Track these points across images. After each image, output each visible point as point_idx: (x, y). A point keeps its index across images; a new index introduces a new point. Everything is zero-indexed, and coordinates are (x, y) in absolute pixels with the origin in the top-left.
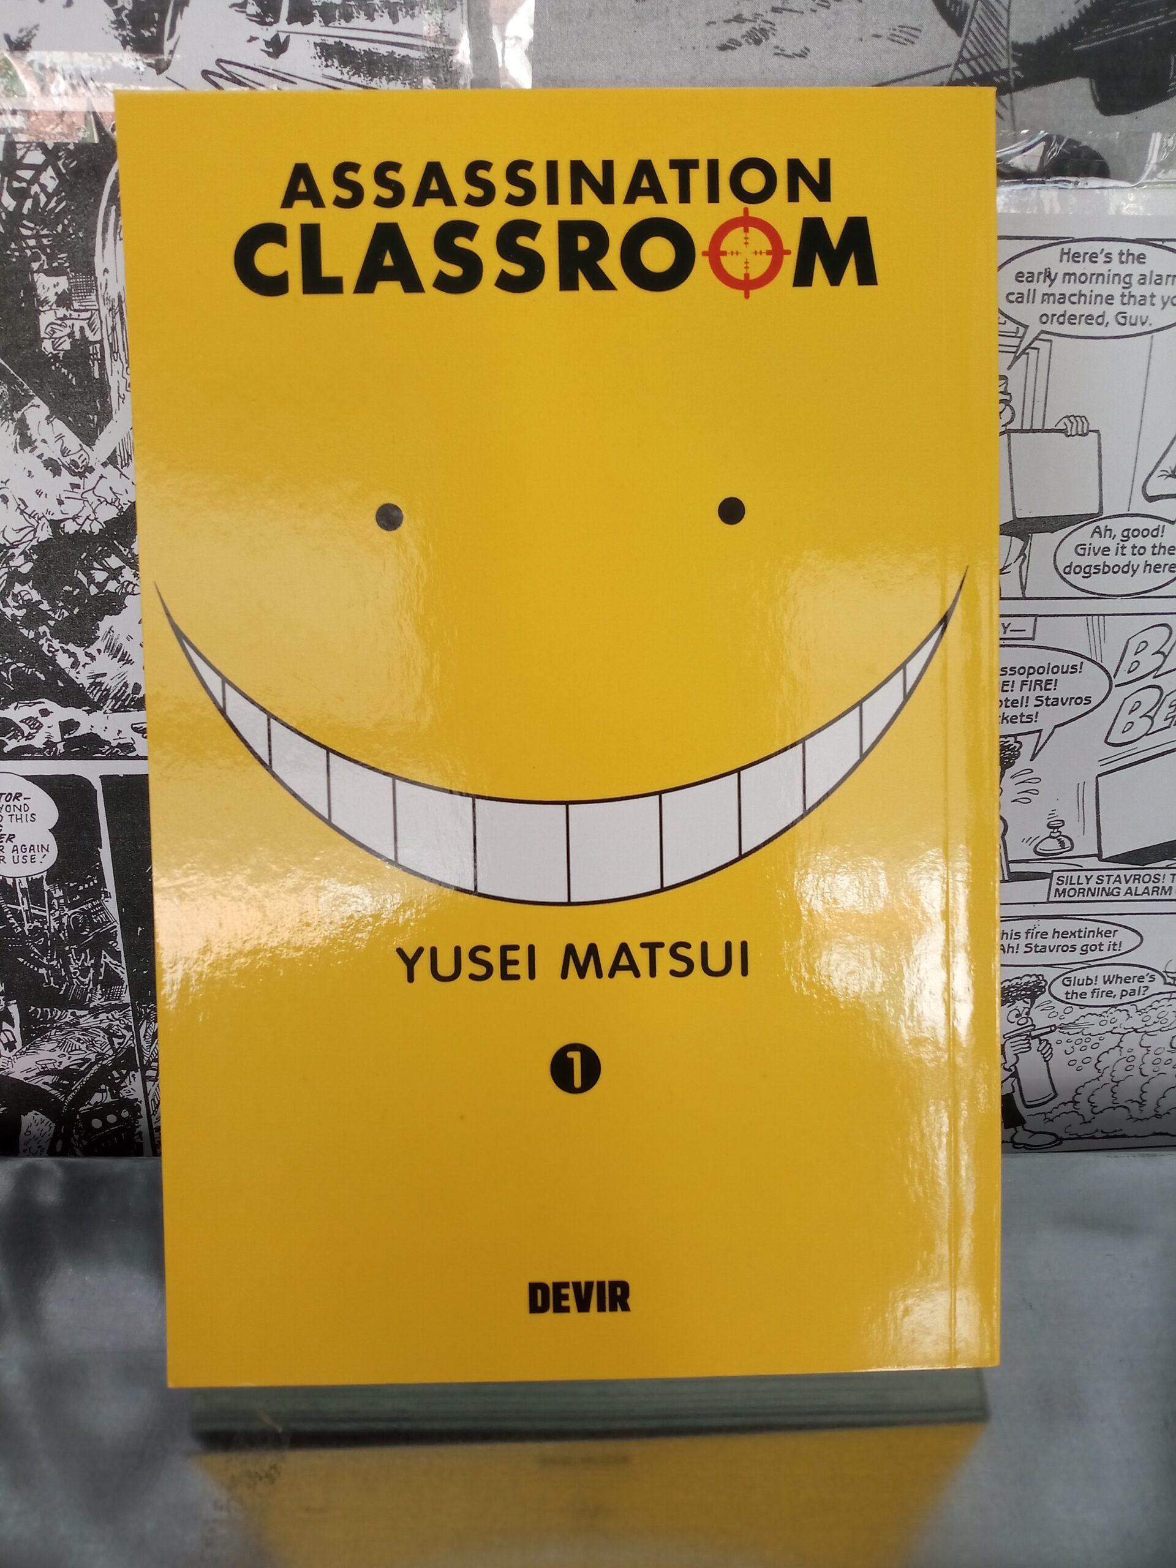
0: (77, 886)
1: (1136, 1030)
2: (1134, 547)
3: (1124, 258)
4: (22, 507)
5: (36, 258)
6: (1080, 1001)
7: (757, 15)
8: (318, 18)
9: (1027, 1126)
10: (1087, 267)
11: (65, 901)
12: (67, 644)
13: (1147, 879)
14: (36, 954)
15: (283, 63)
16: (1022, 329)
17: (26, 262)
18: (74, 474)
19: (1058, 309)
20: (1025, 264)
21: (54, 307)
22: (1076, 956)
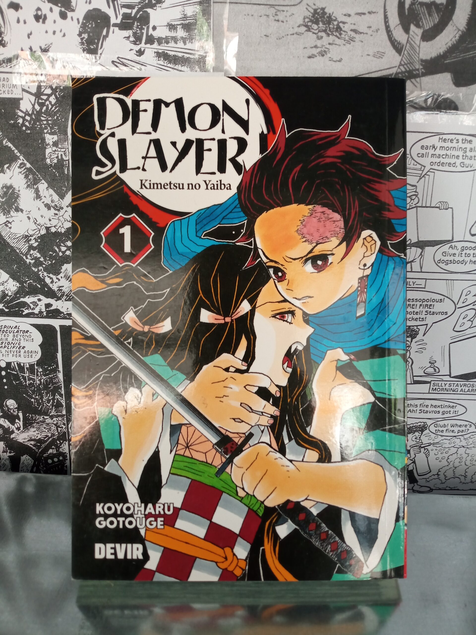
0: (48, 368)
1: (463, 447)
2: (466, 254)
3: (464, 141)
4: (35, 221)
5: (46, 128)
6: (441, 434)
7: (323, 46)
8: (156, 43)
9: (418, 483)
10: (449, 144)
11: (43, 373)
12: (49, 274)
13: (469, 386)
14: (30, 393)
15: (142, 59)
16: (423, 168)
17: (42, 130)
18: (56, 210)
19: (437, 160)
20: (425, 143)
21: (52, 146)
22: (440, 416)
